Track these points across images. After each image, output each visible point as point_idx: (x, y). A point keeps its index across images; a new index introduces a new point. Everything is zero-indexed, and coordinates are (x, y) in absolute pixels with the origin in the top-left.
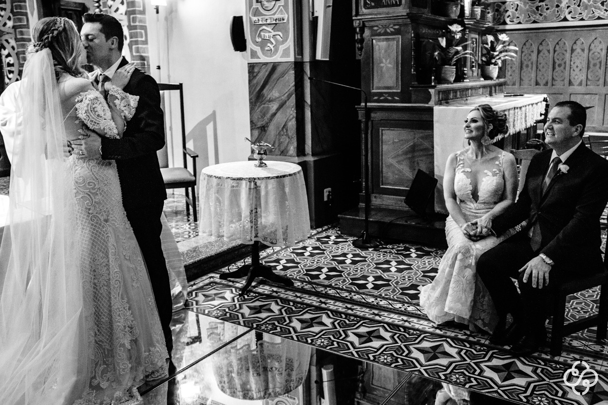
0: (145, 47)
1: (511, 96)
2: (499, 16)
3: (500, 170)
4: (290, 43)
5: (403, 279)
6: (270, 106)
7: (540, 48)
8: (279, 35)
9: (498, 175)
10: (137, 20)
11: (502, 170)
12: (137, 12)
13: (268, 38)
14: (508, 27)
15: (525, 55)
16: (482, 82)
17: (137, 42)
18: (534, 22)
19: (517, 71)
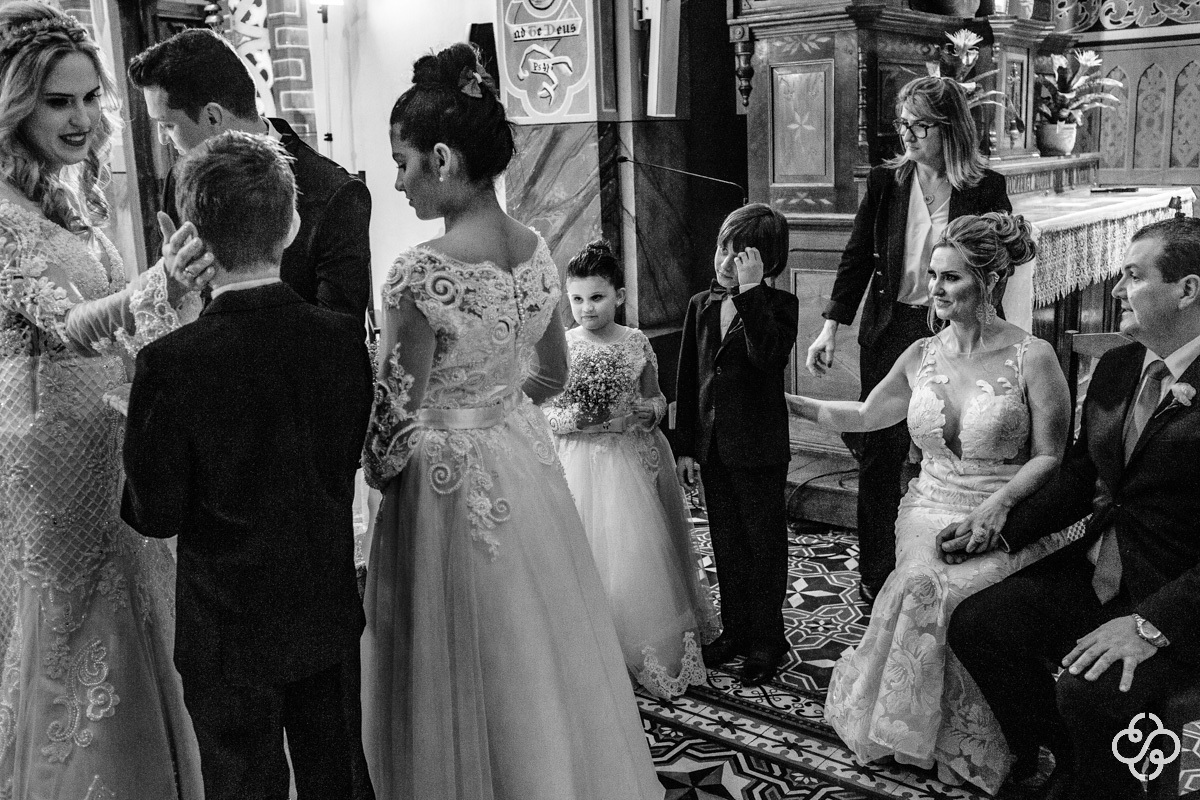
0: (306, 95)
1: (1107, 191)
2: (1086, 13)
3: (1015, 382)
4: (588, 80)
5: (812, 628)
6: (548, 219)
7: (1182, 81)
8: (566, 63)
9: (1009, 391)
10: (288, 38)
11: (1021, 381)
12: (286, 20)
13: (542, 71)
14: (1106, 36)
15: (1146, 98)
16: (1037, 161)
17: (287, 85)
18: (1169, 22)
19: (1128, 135)
